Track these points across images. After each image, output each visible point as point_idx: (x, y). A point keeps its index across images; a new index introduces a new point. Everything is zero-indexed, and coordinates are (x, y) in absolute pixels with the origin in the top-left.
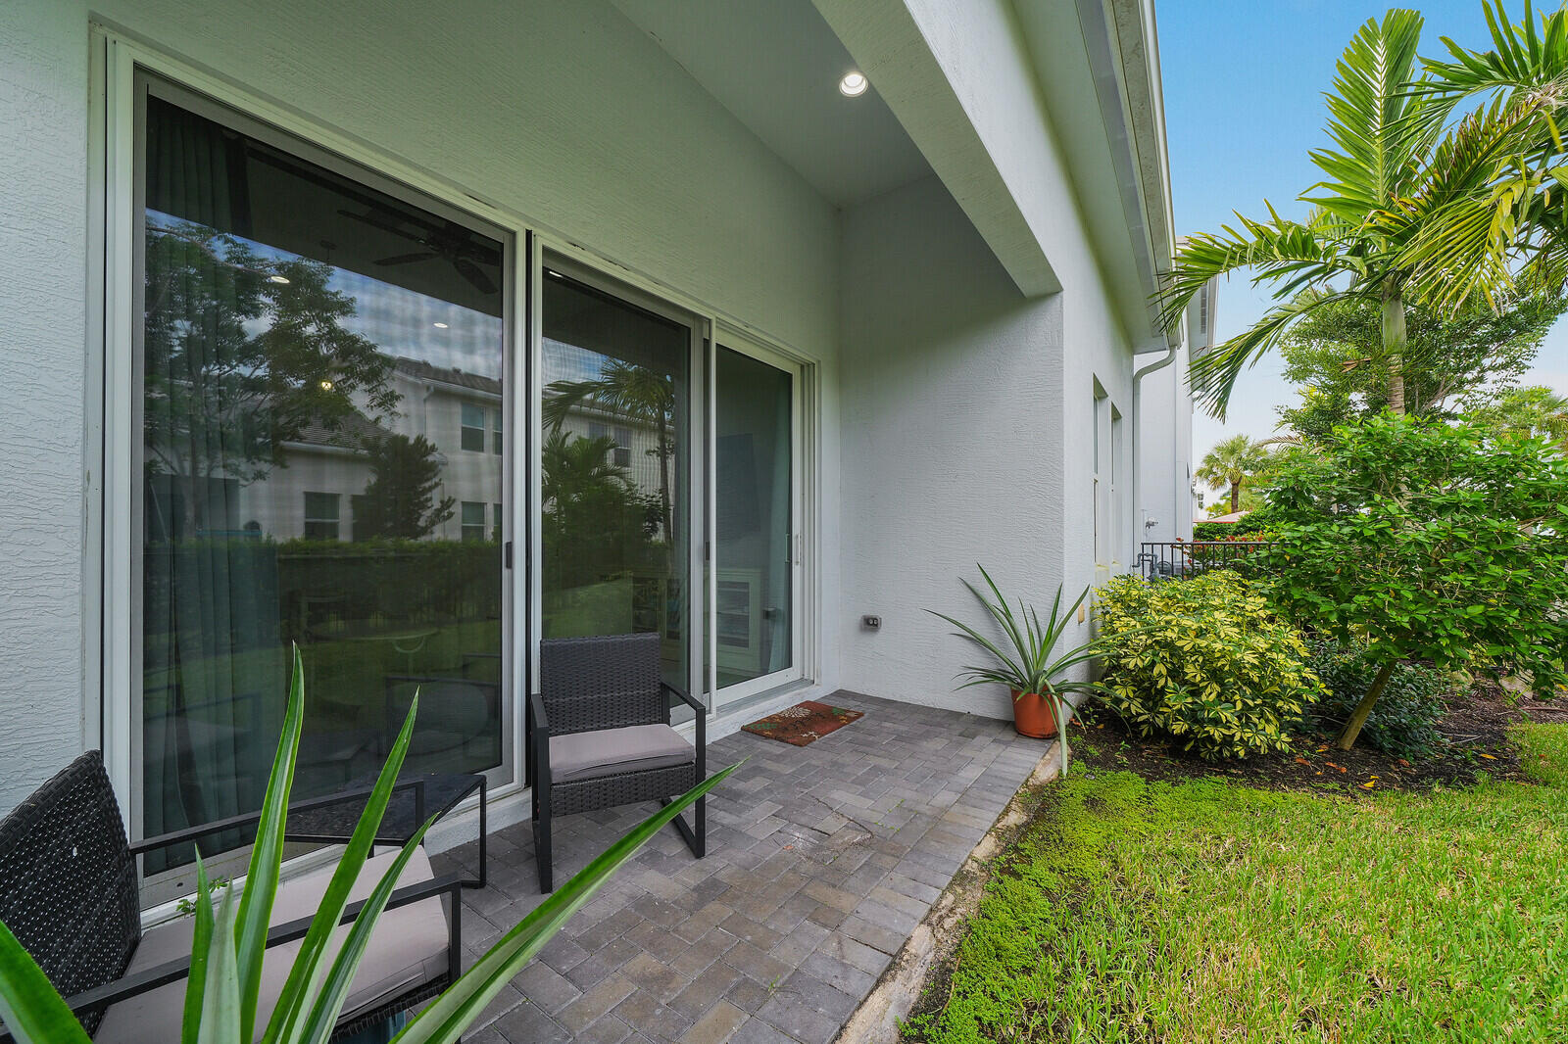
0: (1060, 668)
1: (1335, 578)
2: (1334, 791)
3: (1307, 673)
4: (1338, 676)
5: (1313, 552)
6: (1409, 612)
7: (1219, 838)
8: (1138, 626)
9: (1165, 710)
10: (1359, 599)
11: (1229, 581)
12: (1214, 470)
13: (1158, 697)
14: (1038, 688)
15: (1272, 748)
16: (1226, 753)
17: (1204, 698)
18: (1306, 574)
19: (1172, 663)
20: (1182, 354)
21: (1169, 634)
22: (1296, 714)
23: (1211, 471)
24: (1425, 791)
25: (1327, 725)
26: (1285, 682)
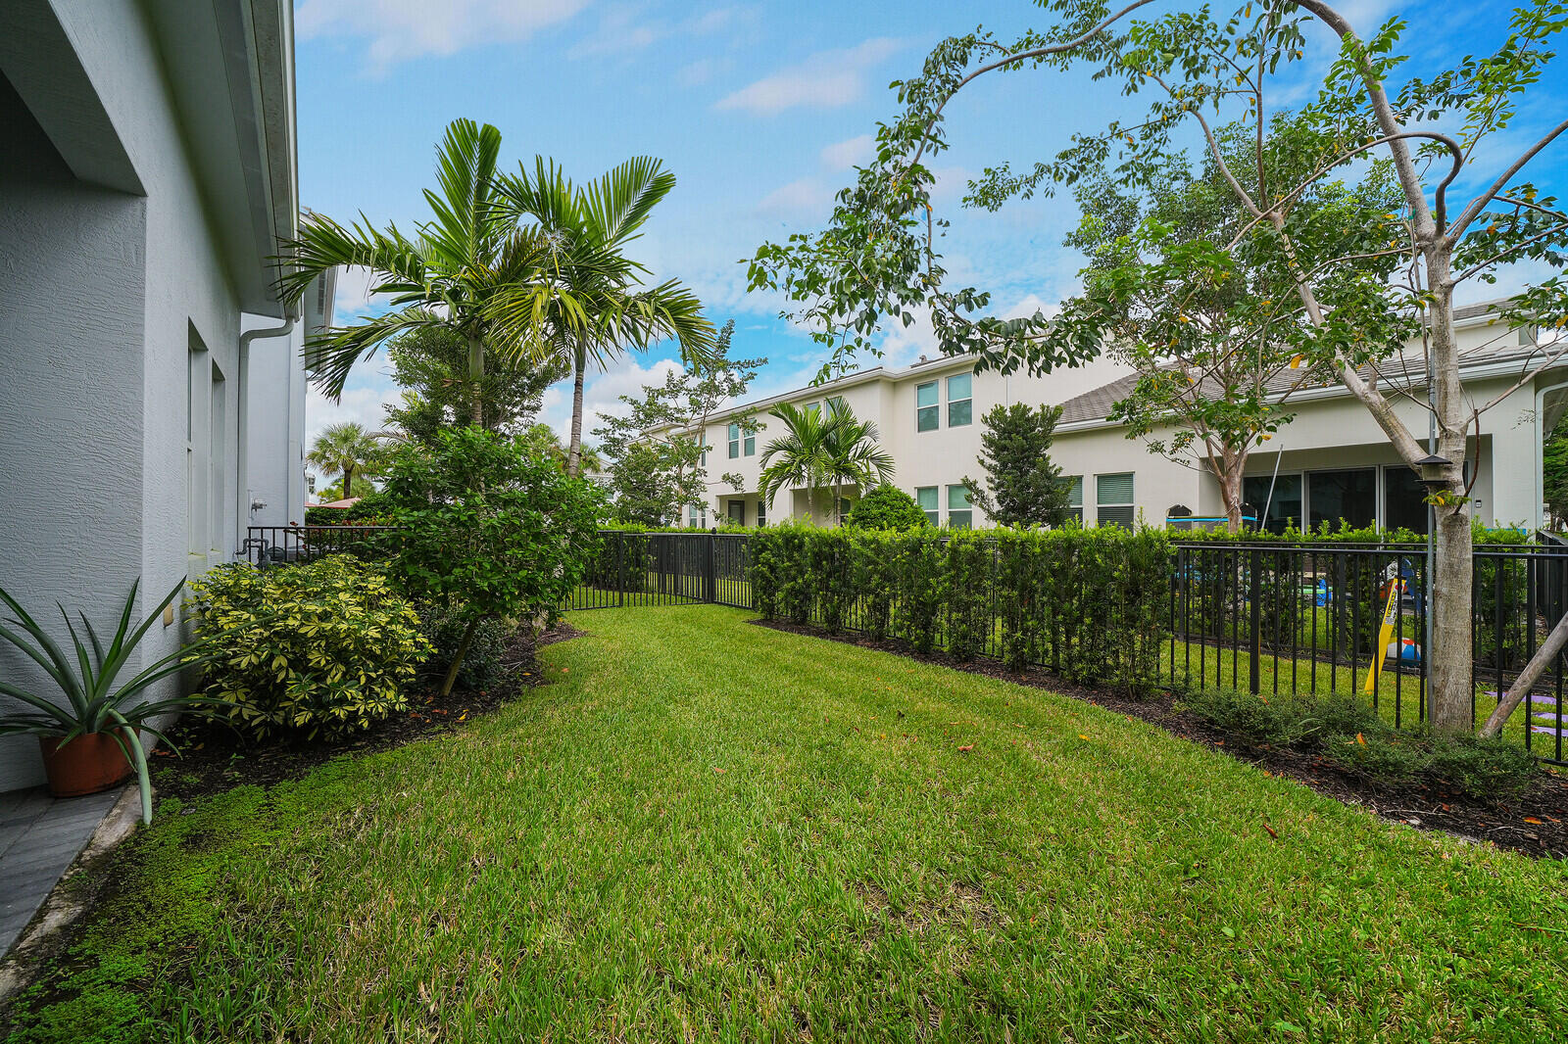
0: (137, 687)
1: (439, 556)
2: (440, 732)
3: (420, 638)
4: (439, 637)
5: (424, 534)
6: (488, 579)
7: (349, 811)
8: (253, 619)
9: (286, 704)
10: (457, 571)
11: (346, 564)
12: (327, 455)
13: (277, 693)
14: (97, 723)
15: (391, 711)
16: (351, 729)
17: (329, 681)
18: (418, 553)
19: (294, 653)
20: (298, 327)
21: (291, 622)
22: (411, 676)
23: (322, 455)
24: (496, 709)
25: (432, 680)
26: (402, 649)
